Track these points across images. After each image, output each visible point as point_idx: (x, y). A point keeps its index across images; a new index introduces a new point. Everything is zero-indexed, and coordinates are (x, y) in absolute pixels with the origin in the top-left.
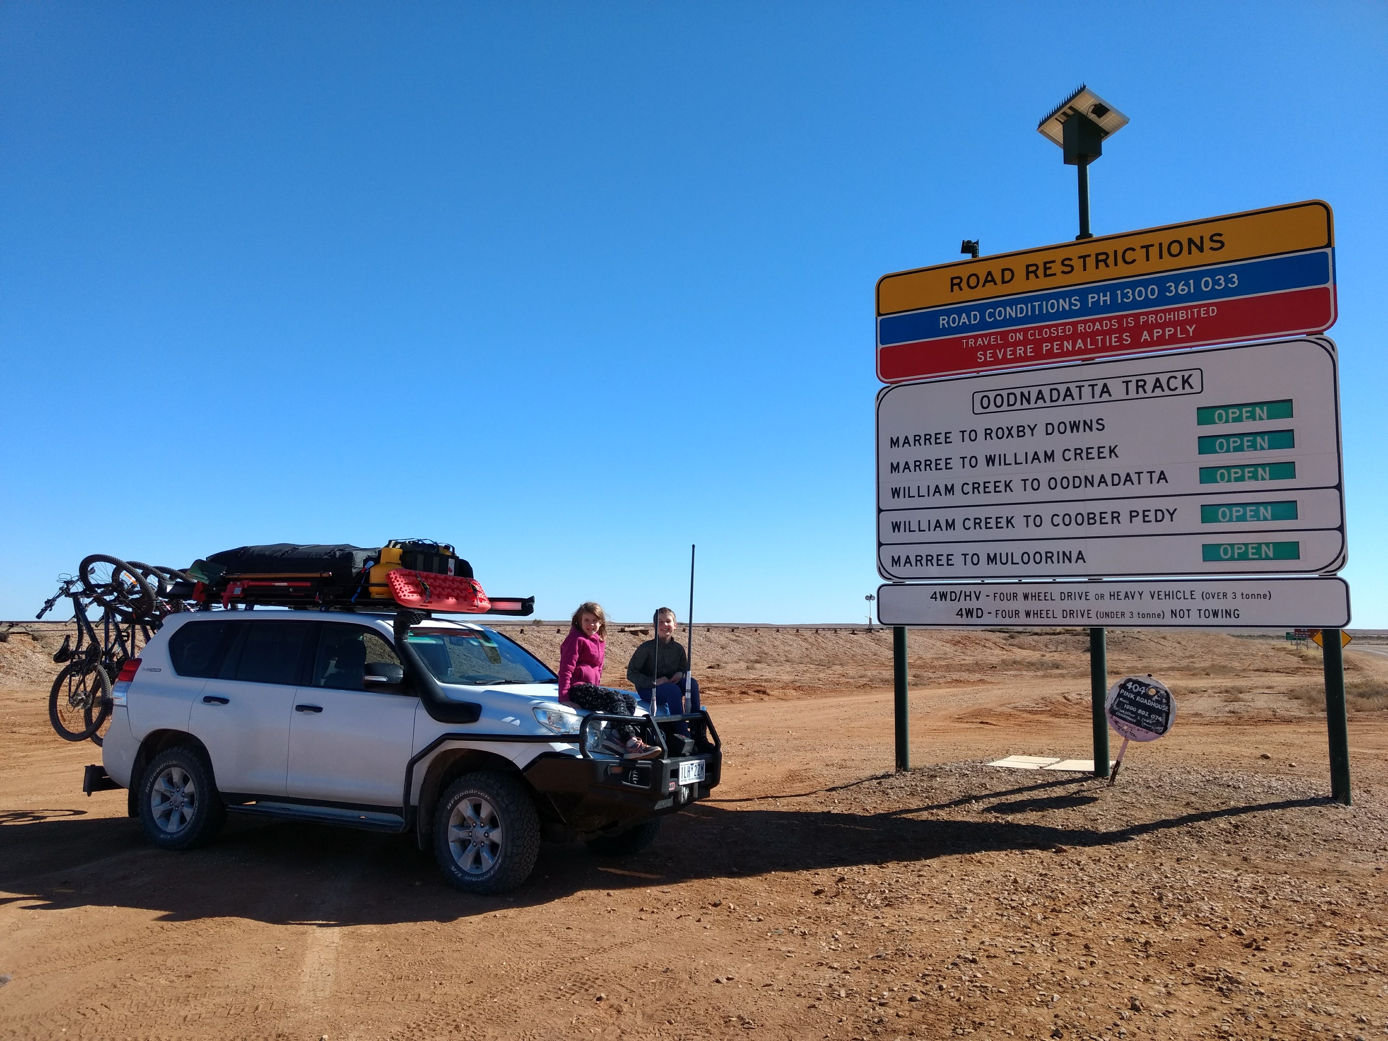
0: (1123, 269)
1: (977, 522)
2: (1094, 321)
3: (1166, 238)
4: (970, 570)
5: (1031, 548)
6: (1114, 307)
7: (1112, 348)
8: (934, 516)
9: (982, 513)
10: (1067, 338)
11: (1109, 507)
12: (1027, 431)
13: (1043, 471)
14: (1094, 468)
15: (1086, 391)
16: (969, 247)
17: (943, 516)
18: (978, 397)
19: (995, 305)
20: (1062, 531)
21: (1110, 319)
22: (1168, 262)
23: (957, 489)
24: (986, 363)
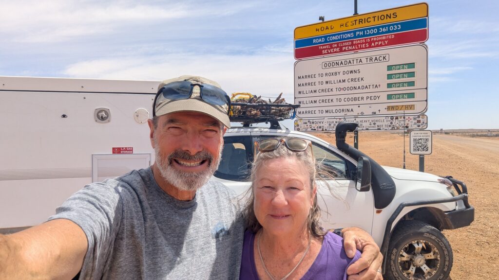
0: (367, 24)
1: (323, 101)
2: (358, 40)
3: (380, 14)
4: (321, 115)
5: (338, 108)
6: (364, 35)
7: (363, 48)
8: (311, 99)
9: (324, 98)
10: (350, 46)
11: (361, 95)
12: (338, 73)
13: (342, 85)
14: (357, 84)
15: (355, 61)
16: (321, 18)
17: (313, 99)
18: (324, 64)
19: (330, 36)
20: (347, 103)
21: (362, 39)
22: (380, 22)
23: (317, 91)
24: (325, 54)
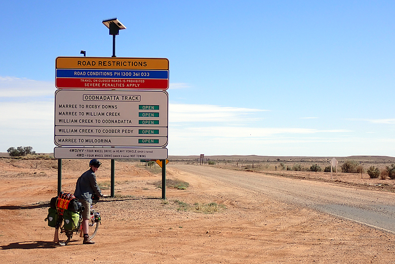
0: (123, 67)
1: (83, 130)
2: (115, 79)
3: (134, 61)
4: (81, 143)
5: (97, 138)
6: (121, 76)
7: (120, 87)
8: (71, 128)
9: (85, 128)
10: (108, 83)
11: (117, 128)
12: (98, 107)
13: (101, 118)
14: (114, 118)
15: (113, 98)
16: (83, 52)
17: (74, 128)
18: (85, 96)
19: (90, 71)
20: (105, 134)
21: (119, 79)
22: (134, 67)
23: (78, 121)
24: (87, 87)
